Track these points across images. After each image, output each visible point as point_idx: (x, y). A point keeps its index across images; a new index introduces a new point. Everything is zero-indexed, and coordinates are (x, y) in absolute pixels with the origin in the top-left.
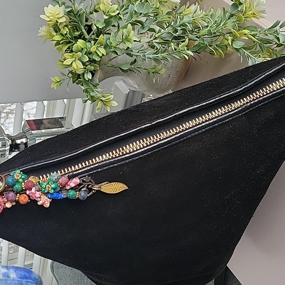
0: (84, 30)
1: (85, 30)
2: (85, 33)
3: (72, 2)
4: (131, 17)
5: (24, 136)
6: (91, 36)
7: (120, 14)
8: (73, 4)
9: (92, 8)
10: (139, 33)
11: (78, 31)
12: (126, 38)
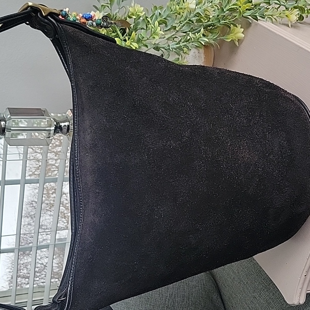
0: (119, 32)
1: (121, 32)
2: (120, 35)
3: (110, 7)
4: (156, 19)
5: (66, 120)
6: (125, 37)
7: (148, 18)
8: (110, 9)
9: (126, 14)
10: (164, 30)
11: (114, 33)
12: (154, 32)
